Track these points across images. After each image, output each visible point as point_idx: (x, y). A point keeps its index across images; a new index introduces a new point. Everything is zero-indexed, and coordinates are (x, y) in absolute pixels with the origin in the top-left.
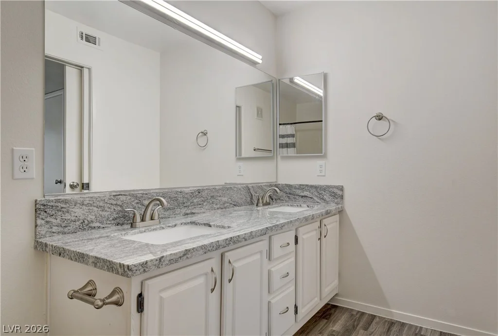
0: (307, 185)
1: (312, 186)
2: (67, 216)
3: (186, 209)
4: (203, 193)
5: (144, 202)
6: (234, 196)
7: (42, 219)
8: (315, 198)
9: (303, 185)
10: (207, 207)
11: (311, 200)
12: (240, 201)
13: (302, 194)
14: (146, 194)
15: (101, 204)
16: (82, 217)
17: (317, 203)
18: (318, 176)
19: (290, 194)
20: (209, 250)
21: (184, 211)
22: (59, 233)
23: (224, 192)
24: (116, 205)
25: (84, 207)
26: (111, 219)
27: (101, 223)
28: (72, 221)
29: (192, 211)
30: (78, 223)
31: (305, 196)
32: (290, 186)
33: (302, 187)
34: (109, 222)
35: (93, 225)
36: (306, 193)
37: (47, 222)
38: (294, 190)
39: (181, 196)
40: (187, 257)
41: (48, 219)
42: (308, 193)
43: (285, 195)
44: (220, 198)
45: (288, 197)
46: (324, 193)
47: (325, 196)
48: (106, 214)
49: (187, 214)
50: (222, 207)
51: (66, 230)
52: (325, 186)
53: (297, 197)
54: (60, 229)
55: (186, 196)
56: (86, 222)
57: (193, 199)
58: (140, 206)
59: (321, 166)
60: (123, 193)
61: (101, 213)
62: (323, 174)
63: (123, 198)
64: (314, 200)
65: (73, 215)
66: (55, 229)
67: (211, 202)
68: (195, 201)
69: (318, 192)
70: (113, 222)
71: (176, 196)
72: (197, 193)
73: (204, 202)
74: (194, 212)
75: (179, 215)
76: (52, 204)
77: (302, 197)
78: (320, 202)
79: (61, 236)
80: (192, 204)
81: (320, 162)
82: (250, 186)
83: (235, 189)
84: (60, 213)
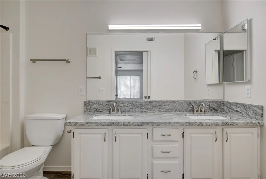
0: (239, 103)
1: (242, 104)
2: (92, 107)
3: (142, 109)
4: (153, 104)
5: (120, 105)
6: (177, 106)
7: (85, 107)
8: (244, 113)
9: (237, 103)
10: (155, 110)
11: (241, 114)
12: (181, 109)
13: (236, 109)
14: (121, 102)
15: (103, 104)
16: (97, 108)
17: (245, 117)
18: (246, 97)
19: (230, 109)
20: (99, 125)
21: (140, 110)
22: (90, 111)
23: (168, 103)
24: (108, 105)
25: (97, 104)
26: (106, 109)
27: (103, 110)
28: (93, 108)
29: (146, 111)
30: (95, 109)
31: (238, 111)
32: (229, 103)
33: (237, 104)
34: (105, 110)
35: (100, 111)
36: (238, 109)
37: (87, 108)
38: (232, 106)
39: (139, 104)
40: (88, 125)
41: (87, 107)
42: (239, 109)
43: (227, 109)
44: (165, 106)
45: (229, 110)
46: (249, 110)
47: (250, 113)
48: (105, 107)
49: (143, 112)
50: (166, 111)
51: (92, 111)
52: (250, 105)
53: (233, 111)
54: (90, 110)
55: (142, 104)
56: (98, 109)
57: (146, 105)
58: (118, 106)
59: (248, 90)
60: (111, 101)
61: (103, 107)
62: (249, 96)
63: (111, 103)
64: (243, 114)
65: (94, 106)
66: (88, 110)
67: (158, 108)
68: (148, 106)
69: (245, 109)
70: (107, 111)
71: (136, 103)
72: (149, 103)
73: (154, 107)
74: (147, 111)
75: (137, 112)
76: (88, 103)
77: (236, 111)
78: (246, 116)
79: (90, 113)
80: (145, 108)
81: (248, 87)
82: (192, 101)
83: (178, 103)
84: (90, 106)
